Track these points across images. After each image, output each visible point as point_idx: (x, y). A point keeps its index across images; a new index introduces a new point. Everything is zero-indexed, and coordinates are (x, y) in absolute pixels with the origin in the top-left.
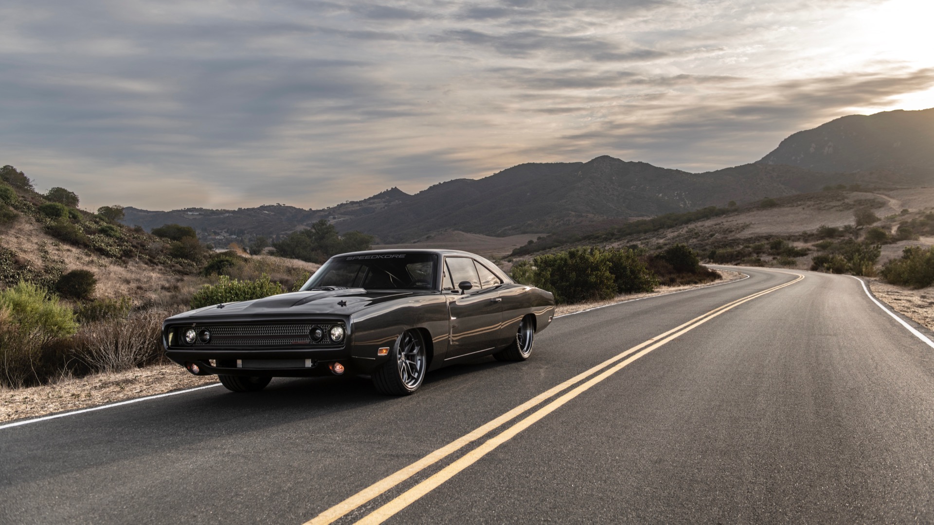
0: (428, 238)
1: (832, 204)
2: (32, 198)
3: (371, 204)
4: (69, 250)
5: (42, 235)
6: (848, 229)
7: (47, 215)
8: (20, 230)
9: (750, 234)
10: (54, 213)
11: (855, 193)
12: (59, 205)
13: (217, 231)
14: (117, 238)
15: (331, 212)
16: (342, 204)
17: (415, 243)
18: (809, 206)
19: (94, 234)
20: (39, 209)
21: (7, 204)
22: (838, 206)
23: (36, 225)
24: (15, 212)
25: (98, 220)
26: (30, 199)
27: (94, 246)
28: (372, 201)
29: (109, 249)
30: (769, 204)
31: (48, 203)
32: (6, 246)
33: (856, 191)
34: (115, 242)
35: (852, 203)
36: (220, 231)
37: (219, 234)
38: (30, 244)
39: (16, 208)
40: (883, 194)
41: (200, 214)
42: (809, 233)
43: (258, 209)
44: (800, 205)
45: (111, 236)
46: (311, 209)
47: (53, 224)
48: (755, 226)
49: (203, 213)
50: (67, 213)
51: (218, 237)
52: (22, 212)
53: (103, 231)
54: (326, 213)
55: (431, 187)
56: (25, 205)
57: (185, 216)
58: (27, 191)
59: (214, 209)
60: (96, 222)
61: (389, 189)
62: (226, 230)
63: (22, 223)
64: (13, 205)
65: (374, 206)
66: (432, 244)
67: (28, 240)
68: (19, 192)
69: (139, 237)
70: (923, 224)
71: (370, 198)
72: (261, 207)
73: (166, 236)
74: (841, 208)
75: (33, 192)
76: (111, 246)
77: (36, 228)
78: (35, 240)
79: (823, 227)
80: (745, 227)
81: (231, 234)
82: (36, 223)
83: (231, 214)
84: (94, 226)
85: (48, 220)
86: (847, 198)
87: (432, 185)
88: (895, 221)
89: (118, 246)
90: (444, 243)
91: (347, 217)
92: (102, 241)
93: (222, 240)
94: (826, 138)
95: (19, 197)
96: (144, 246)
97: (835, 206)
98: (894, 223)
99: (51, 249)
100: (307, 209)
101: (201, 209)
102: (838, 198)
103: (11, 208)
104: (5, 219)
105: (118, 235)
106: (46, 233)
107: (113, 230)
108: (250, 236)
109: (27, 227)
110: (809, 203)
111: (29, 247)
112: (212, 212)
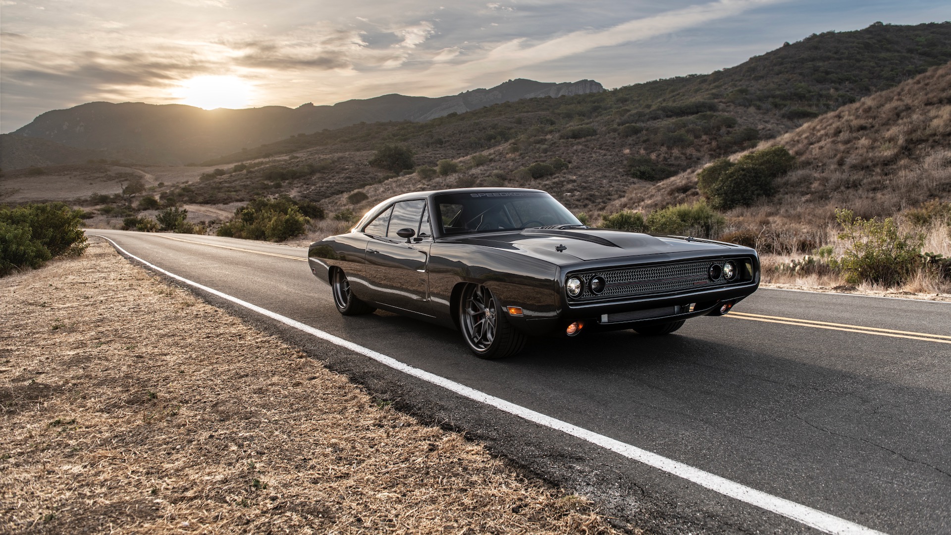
1: (97, 175)
6: (117, 196)
9: (20, 199)
11: (116, 167)
18: (75, 176)
22: (102, 177)
30: (36, 172)
33: (117, 165)
35: (114, 175)
40: (139, 169)
42: (83, 198)
44: (67, 174)
48: (25, 192)
70: (180, 195)
74: (105, 179)
79: (95, 194)
80: (14, 192)
86: (109, 171)
88: (156, 192)
94: (76, 119)
97: (99, 177)
98: (155, 193)
102: (102, 171)
110: (75, 173)
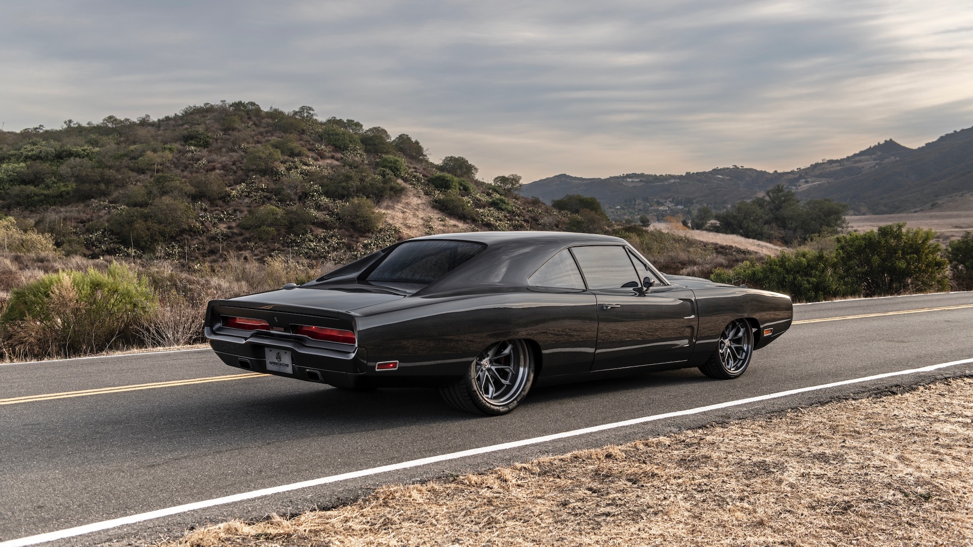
0: (933, 205)
2: (424, 169)
3: (856, 162)
4: (455, 226)
5: (429, 209)
7: (437, 187)
8: (407, 204)
10: (442, 184)
12: (448, 176)
13: (661, 201)
14: (509, 212)
15: (802, 174)
16: (817, 164)
17: (915, 212)
19: (484, 207)
20: (429, 181)
21: (397, 176)
23: (424, 199)
24: (404, 184)
25: (491, 191)
26: (421, 170)
27: (483, 221)
28: (857, 158)
29: (497, 224)
31: (438, 174)
32: (391, 222)
34: (505, 217)
36: (664, 201)
37: (662, 204)
38: (416, 219)
39: (405, 180)
41: (641, 181)
43: (710, 172)
45: (502, 210)
46: (776, 171)
47: (442, 197)
49: (644, 179)
50: (457, 184)
51: (661, 208)
52: (411, 184)
53: (494, 204)
54: (797, 176)
55: (942, 138)
56: (415, 177)
57: (624, 184)
58: (421, 161)
59: (658, 175)
60: (489, 194)
61: (882, 142)
62: (671, 199)
63: (409, 197)
64: (402, 178)
65: (861, 164)
66: (938, 214)
67: (415, 215)
68: (411, 163)
69: (533, 211)
71: (855, 155)
72: (713, 170)
73: (567, 209)
75: (427, 161)
76: (500, 220)
77: (423, 201)
78: (421, 214)
81: (677, 204)
82: (425, 197)
83: (677, 180)
84: (484, 199)
85: (437, 192)
87: (943, 134)
89: (509, 220)
90: (955, 213)
91: (824, 181)
92: (492, 216)
93: (666, 211)
95: (410, 168)
96: (537, 220)
99: (437, 224)
100: (771, 171)
101: (642, 175)
103: (400, 181)
104: (392, 193)
105: (509, 208)
106: (434, 207)
107: (505, 203)
108: (699, 206)
109: (415, 201)
111: (414, 222)
112: (655, 178)
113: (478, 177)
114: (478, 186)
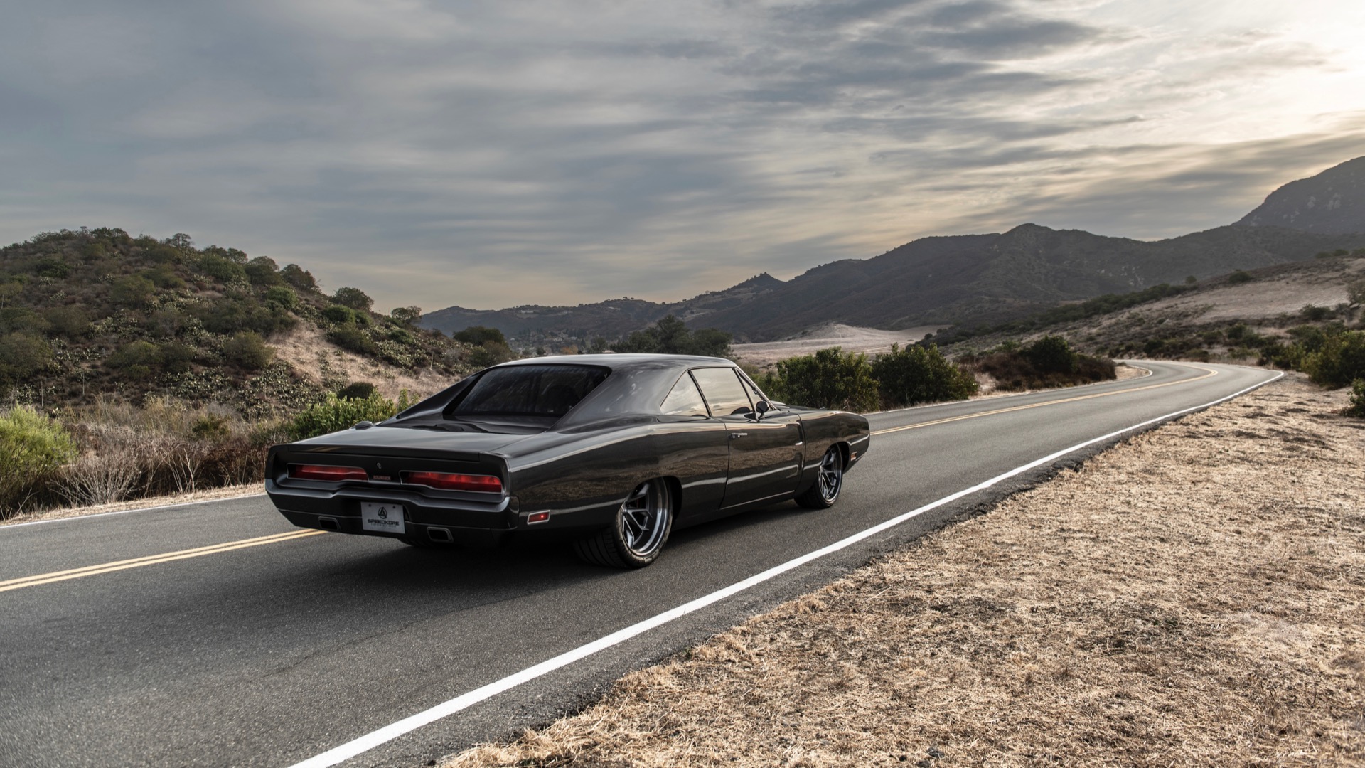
0: (803, 333)
1: (1328, 275)
2: (317, 301)
3: (735, 294)
4: (352, 360)
5: (324, 343)
6: (1341, 308)
7: (331, 320)
8: (300, 338)
9: (1212, 319)
10: (338, 317)
12: (344, 308)
13: (554, 332)
14: (410, 345)
15: (688, 305)
16: (701, 296)
17: (789, 340)
18: (1295, 280)
19: (383, 340)
20: (322, 313)
21: (287, 309)
22: (1336, 278)
23: (318, 332)
24: (295, 317)
25: (389, 324)
26: (314, 302)
27: (382, 354)
28: (737, 290)
29: (398, 358)
30: (1240, 279)
31: (333, 306)
32: (282, 357)
34: (407, 350)
35: (1355, 273)
36: (557, 332)
37: (556, 336)
38: (309, 354)
39: (296, 312)
41: (535, 313)
42: (1289, 314)
43: (602, 304)
44: (1282, 279)
45: (403, 343)
46: (664, 303)
47: (337, 330)
48: (1220, 308)
49: (538, 311)
50: (354, 317)
51: (556, 339)
52: (303, 317)
53: (394, 337)
54: (683, 307)
55: (808, 271)
56: (307, 309)
57: (518, 315)
58: (313, 293)
59: (552, 307)
60: (387, 327)
61: (758, 275)
62: (564, 331)
63: (301, 331)
64: (293, 311)
65: (739, 296)
66: (808, 341)
67: (308, 350)
68: (302, 295)
69: (435, 343)
71: (735, 287)
72: (606, 301)
73: (470, 341)
74: (1340, 281)
75: (319, 293)
76: (401, 354)
77: (317, 335)
78: (315, 349)
79: (1308, 307)
80: (1206, 309)
81: (571, 336)
82: (318, 330)
83: (570, 312)
84: (383, 331)
85: (332, 325)
86: (1348, 267)
87: (810, 269)
89: (410, 353)
90: (823, 340)
91: (707, 312)
92: (392, 349)
93: (560, 342)
94: (1330, 189)
95: (301, 300)
96: (440, 353)
97: (1331, 279)
99: (332, 359)
100: (660, 303)
101: (536, 307)
102: (1337, 268)
103: (290, 314)
104: (283, 326)
105: (410, 340)
106: (329, 341)
107: (405, 335)
108: (592, 337)
109: (308, 335)
110: (1295, 275)
111: (308, 357)
112: (549, 310)
113: (374, 308)
114: (375, 318)
